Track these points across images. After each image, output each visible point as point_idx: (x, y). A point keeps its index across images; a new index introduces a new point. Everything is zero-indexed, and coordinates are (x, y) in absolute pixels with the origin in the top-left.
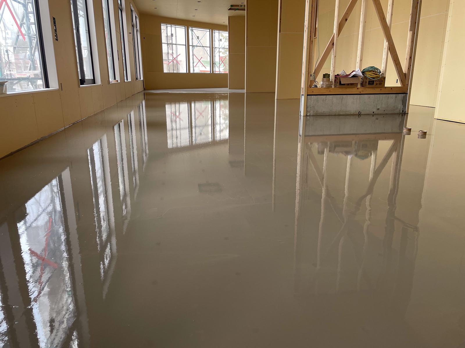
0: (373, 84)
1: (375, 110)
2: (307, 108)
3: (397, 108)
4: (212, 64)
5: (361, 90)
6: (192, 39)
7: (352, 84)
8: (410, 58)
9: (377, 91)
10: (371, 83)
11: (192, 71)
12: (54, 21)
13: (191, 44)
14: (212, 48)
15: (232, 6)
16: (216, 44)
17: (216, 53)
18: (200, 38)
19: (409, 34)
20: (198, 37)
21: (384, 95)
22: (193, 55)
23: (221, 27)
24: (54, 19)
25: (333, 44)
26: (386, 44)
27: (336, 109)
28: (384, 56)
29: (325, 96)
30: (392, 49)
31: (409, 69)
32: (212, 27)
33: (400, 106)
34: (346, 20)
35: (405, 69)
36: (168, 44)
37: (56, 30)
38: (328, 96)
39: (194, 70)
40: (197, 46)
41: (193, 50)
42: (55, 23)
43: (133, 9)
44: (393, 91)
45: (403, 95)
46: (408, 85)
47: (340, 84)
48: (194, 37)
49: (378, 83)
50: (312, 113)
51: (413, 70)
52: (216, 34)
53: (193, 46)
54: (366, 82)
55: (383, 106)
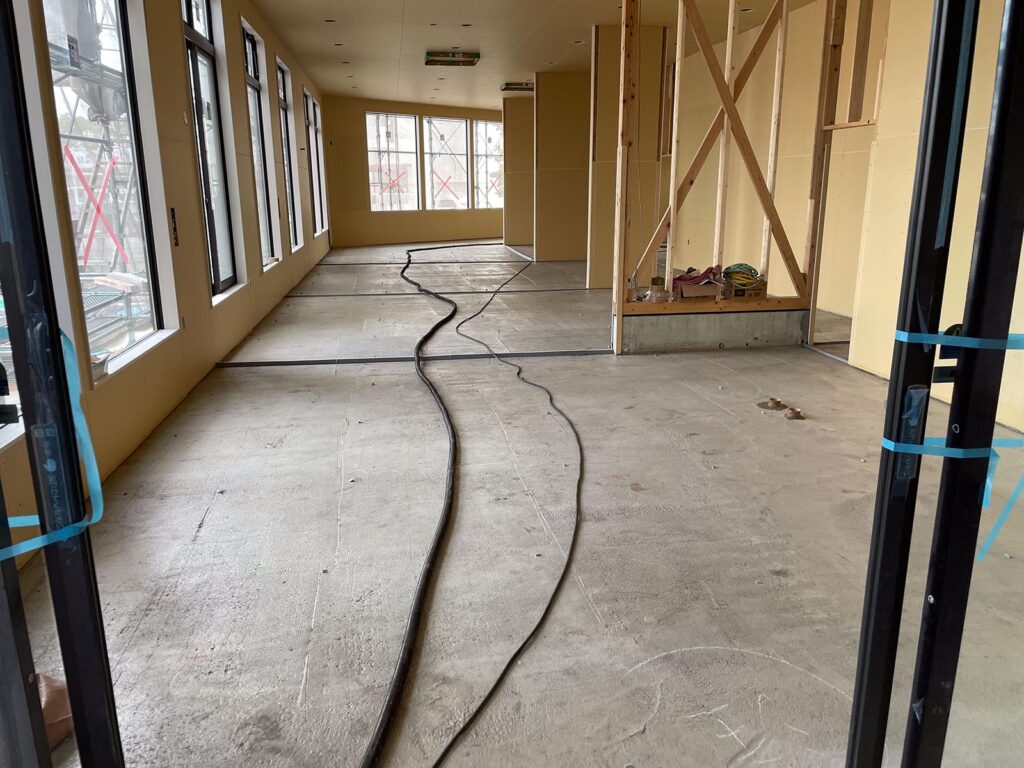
0: (744, 295)
1: (750, 341)
2: (623, 338)
3: (792, 336)
4: (472, 188)
5: (722, 305)
6: (431, 139)
7: (705, 297)
8: (813, 246)
9: (753, 306)
10: (740, 293)
11: (429, 207)
12: (172, 213)
13: (427, 149)
14: (471, 156)
15: (507, 84)
16: (481, 148)
17: (479, 166)
18: (445, 138)
19: (809, 205)
20: (442, 137)
21: (766, 313)
22: (432, 172)
23: (488, 115)
24: (173, 210)
25: (669, 225)
26: (766, 223)
27: (677, 338)
28: (764, 244)
29: (655, 317)
30: (777, 230)
31: (811, 265)
32: (472, 114)
33: (797, 332)
34: (692, 183)
35: (802, 266)
36: (380, 152)
37: (175, 229)
38: (661, 317)
39: (434, 203)
40: (440, 154)
41: (431, 164)
42: (173, 217)
43: (308, 94)
44: (783, 306)
45: (801, 313)
46: (810, 295)
47: (682, 296)
48: (434, 137)
49: (752, 292)
50: (632, 347)
51: (818, 268)
52: (481, 127)
53: (432, 154)
54: (731, 292)
55: (765, 332)
